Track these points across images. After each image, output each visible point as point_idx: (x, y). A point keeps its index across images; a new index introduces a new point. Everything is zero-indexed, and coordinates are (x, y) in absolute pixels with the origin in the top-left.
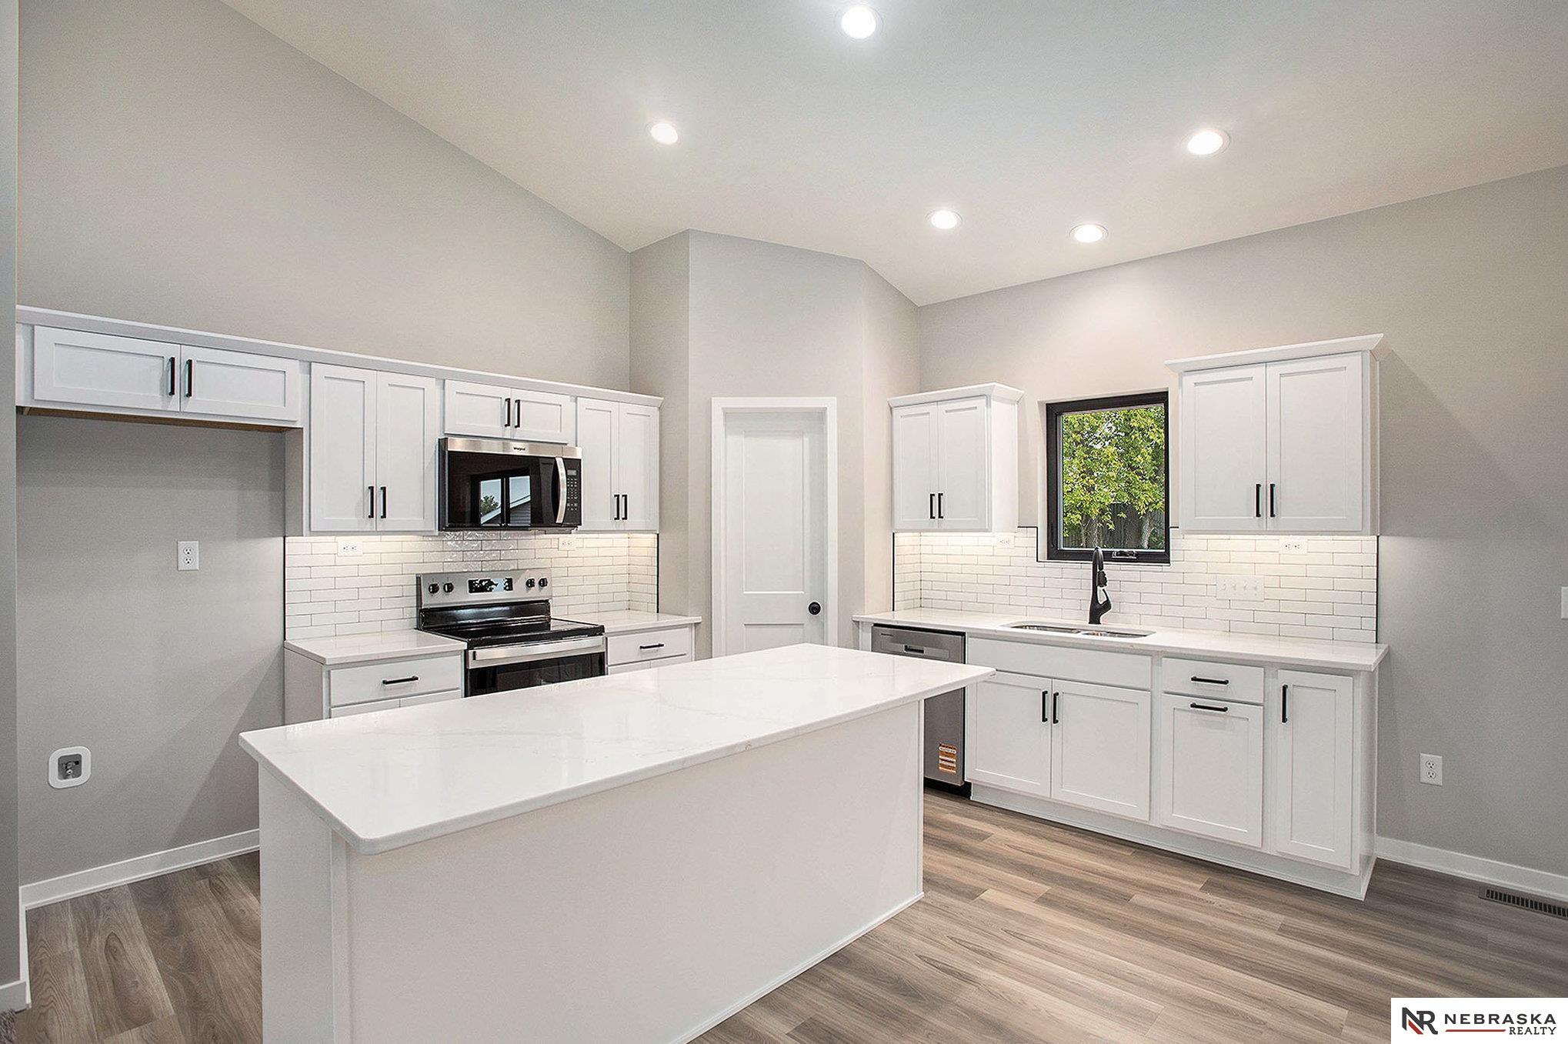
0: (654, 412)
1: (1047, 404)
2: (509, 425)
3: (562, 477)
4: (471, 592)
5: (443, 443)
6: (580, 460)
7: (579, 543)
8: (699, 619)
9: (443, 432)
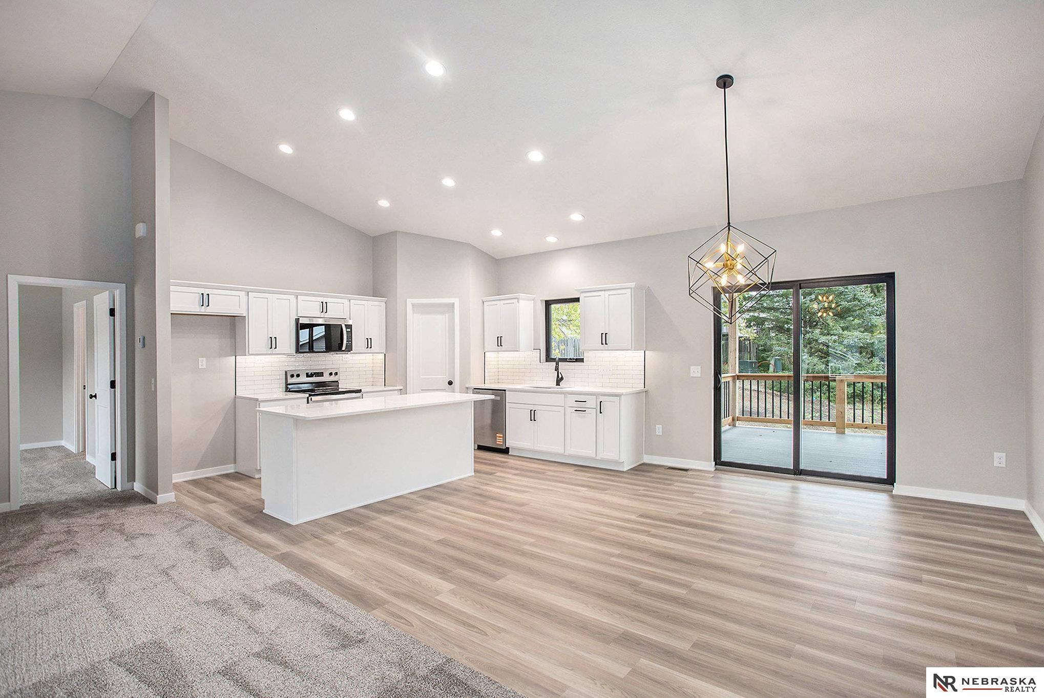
0: (383, 304)
1: (546, 301)
2: (323, 312)
3: (345, 332)
4: (307, 377)
5: (297, 320)
6: (351, 325)
7: (351, 358)
8: (402, 388)
9: (297, 314)
